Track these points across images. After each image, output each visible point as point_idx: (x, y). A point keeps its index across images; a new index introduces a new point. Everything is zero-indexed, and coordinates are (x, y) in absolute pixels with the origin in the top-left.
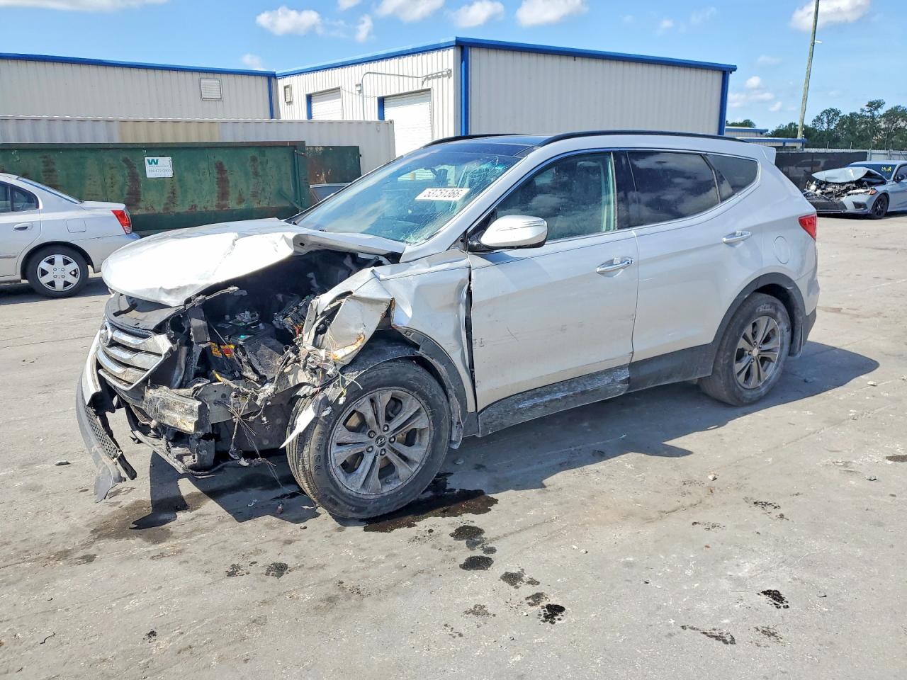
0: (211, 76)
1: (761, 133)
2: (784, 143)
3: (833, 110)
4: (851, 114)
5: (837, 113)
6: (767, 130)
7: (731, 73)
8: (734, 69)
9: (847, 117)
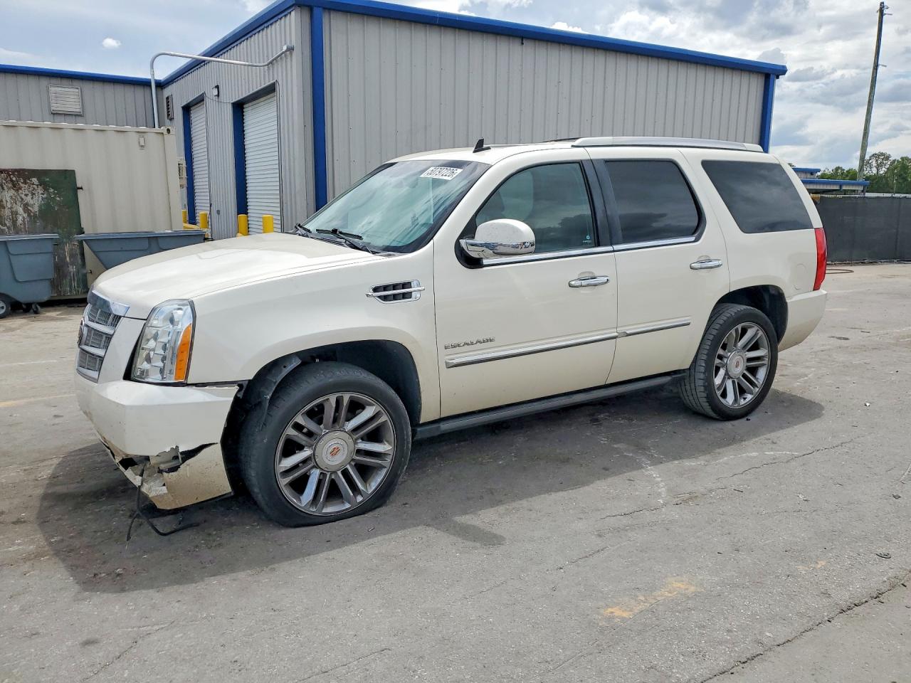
0: (65, 82)
1: (812, 174)
2: (841, 187)
3: (882, 154)
4: (902, 158)
5: (887, 158)
6: (819, 171)
7: (778, 77)
8: (781, 71)
9: (898, 161)
